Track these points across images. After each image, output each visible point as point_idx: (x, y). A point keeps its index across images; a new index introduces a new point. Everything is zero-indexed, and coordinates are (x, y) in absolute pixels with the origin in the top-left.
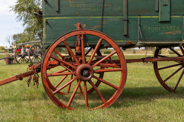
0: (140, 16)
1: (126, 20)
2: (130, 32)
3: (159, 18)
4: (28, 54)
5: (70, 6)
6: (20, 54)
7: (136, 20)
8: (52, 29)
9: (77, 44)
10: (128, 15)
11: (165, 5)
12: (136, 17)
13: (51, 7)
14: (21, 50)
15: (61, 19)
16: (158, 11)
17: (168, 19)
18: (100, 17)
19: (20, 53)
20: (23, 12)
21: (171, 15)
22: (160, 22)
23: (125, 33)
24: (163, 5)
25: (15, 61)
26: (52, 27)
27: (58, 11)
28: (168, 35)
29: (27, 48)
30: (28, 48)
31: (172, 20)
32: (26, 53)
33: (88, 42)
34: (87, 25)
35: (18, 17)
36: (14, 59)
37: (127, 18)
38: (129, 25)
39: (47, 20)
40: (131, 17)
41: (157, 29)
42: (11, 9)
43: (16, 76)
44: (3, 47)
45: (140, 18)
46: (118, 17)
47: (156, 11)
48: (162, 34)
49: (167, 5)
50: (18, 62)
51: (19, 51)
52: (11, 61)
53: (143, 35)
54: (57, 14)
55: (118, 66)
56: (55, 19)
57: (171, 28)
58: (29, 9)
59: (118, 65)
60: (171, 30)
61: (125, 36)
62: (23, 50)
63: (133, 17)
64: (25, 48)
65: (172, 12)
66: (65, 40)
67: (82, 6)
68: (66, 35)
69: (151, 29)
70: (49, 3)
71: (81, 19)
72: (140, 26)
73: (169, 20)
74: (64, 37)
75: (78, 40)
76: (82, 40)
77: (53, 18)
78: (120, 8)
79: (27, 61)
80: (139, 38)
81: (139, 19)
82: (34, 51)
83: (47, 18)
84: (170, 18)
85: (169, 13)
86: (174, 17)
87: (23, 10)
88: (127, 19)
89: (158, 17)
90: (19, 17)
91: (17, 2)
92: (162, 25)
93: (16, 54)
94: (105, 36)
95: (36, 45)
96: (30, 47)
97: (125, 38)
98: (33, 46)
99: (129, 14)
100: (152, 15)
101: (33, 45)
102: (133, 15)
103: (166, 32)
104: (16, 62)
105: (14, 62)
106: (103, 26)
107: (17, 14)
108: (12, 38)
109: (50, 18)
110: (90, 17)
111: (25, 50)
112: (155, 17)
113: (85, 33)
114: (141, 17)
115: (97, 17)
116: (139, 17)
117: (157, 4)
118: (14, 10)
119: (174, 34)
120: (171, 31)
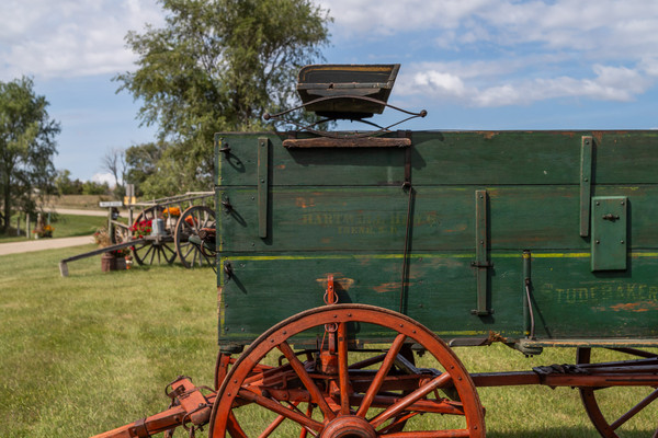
0: (528, 251)
1: (483, 267)
2: (496, 304)
3: (590, 258)
4: (175, 237)
5: (305, 221)
6: (148, 237)
7: (516, 264)
8: (245, 292)
9: (326, 342)
10: (489, 250)
11: (613, 219)
12: (517, 255)
13: (243, 223)
14: (150, 224)
15: (276, 261)
16: (587, 239)
17: (622, 265)
18: (400, 256)
19: (148, 232)
20: (160, 95)
21: (629, 250)
22: (595, 272)
23: (481, 308)
24: (605, 218)
25: (131, 259)
26: (247, 288)
27: (264, 236)
28: (621, 313)
29: (172, 216)
30: (175, 216)
31: (633, 267)
32: (168, 232)
33: (361, 334)
34: (358, 282)
35: (143, 110)
36: (128, 252)
37: (488, 259)
38: (494, 280)
39: (229, 266)
40: (501, 256)
41: (583, 293)
42: (122, 83)
43: (130, 429)
44: (94, 183)
45: (529, 259)
46: (458, 256)
47: (583, 237)
48: (603, 309)
49: (618, 218)
50: (140, 262)
51: (147, 228)
52: (119, 259)
53: (540, 314)
54: (261, 245)
55: (456, 410)
56: (255, 263)
57: (630, 290)
58: (180, 86)
59: (457, 407)
60: (632, 297)
61: (481, 316)
62: (158, 223)
63: (507, 256)
64: (166, 218)
65: (633, 239)
66: (285, 342)
67: (342, 219)
68: (289, 326)
69: (564, 295)
70: (237, 210)
71: (339, 260)
72: (530, 285)
73: (624, 267)
74: (282, 330)
75: (327, 333)
76: (341, 339)
77: (248, 258)
78: (462, 228)
79: (169, 258)
80: (525, 323)
81: (525, 262)
82: (192, 225)
83: (230, 259)
84: (628, 259)
85: (625, 245)
86: (639, 254)
87: (162, 86)
88: (485, 263)
89: (587, 255)
90: (148, 111)
91: (143, 61)
92: (600, 281)
93: (135, 236)
94: (413, 328)
95: (201, 209)
96: (182, 215)
97: (479, 322)
98: (191, 211)
99: (493, 246)
100: (568, 250)
101: (191, 206)
102: (507, 250)
103: (614, 304)
104: (136, 264)
105: (127, 262)
106: (410, 285)
107: (141, 102)
108: (124, 159)
109: (239, 258)
110: (368, 256)
111: (162, 225)
112: (578, 255)
113: (350, 319)
114: (533, 255)
115: (391, 256)
116: (526, 256)
117: (583, 216)
118: (131, 86)
119: (642, 310)
120: (630, 300)
